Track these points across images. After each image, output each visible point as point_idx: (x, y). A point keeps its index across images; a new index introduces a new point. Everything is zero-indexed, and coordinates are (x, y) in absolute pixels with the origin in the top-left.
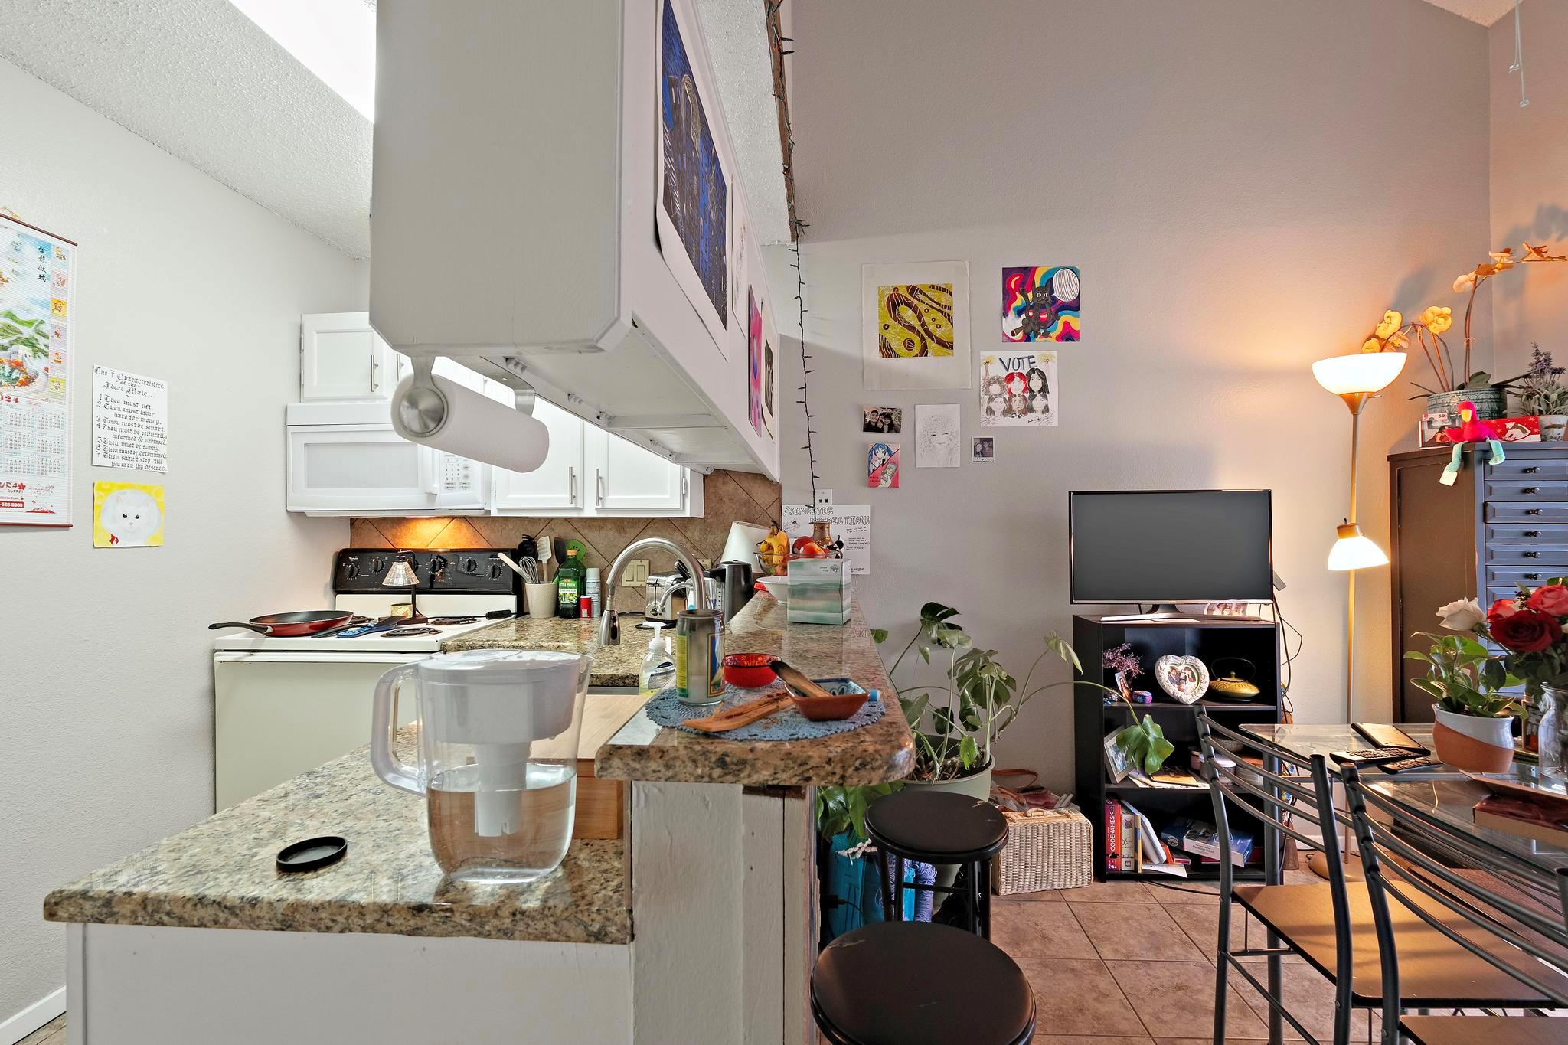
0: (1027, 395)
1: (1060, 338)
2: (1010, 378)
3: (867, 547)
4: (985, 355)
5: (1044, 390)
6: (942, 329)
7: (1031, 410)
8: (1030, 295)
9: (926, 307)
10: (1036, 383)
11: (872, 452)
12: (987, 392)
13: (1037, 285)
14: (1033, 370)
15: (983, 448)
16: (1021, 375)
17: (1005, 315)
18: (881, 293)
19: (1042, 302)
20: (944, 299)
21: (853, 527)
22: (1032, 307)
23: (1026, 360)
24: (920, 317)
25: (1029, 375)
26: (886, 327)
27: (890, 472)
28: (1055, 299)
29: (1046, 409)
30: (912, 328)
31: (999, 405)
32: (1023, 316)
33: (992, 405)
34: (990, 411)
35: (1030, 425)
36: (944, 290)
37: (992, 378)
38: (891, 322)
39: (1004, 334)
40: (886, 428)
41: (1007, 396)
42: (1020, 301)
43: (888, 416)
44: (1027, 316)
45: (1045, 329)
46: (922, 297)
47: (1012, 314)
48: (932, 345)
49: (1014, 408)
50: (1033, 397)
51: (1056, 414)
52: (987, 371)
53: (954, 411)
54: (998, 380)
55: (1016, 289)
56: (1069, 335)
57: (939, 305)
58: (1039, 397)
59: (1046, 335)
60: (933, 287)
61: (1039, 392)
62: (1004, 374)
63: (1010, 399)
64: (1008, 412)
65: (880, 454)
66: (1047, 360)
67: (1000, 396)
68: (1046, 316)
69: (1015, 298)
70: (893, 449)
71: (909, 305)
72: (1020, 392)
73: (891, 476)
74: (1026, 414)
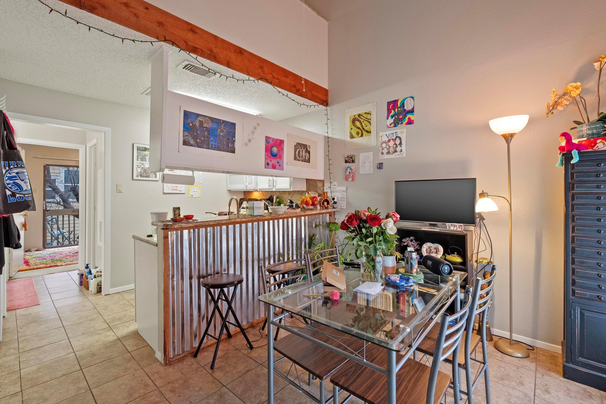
0: (395, 146)
1: (407, 124)
2: (389, 141)
3: (345, 200)
4: (381, 134)
5: (401, 144)
6: (368, 127)
7: (396, 151)
8: (396, 110)
9: (363, 120)
10: (398, 142)
11: (346, 170)
12: (381, 147)
13: (399, 106)
14: (397, 137)
15: (380, 166)
16: (393, 139)
17: (388, 119)
18: (350, 118)
19: (400, 112)
20: (368, 116)
21: (342, 193)
22: (397, 114)
23: (394, 134)
24: (361, 124)
25: (395, 139)
26: (351, 129)
27: (351, 176)
28: (405, 110)
29: (401, 151)
30: (359, 128)
31: (385, 151)
32: (394, 118)
33: (383, 151)
34: (382, 153)
35: (396, 157)
36: (369, 113)
37: (383, 141)
38: (353, 127)
39: (387, 126)
40: (351, 161)
41: (388, 147)
42: (393, 113)
43: (352, 158)
44: (395, 118)
45: (401, 122)
46: (362, 117)
47: (390, 118)
48: (364, 133)
49: (390, 151)
50: (397, 147)
51: (405, 152)
52: (382, 139)
53: (371, 154)
54: (385, 142)
55: (392, 109)
56: (410, 122)
57: (367, 119)
58: (399, 146)
59: (402, 123)
60: (365, 113)
61: (399, 145)
62: (387, 140)
63: (389, 148)
64: (388, 153)
65: (349, 170)
66: (402, 133)
67: (386, 148)
68: (402, 117)
69: (391, 112)
70: (352, 169)
71: (358, 120)
72: (392, 145)
73: (352, 177)
74: (394, 153)
